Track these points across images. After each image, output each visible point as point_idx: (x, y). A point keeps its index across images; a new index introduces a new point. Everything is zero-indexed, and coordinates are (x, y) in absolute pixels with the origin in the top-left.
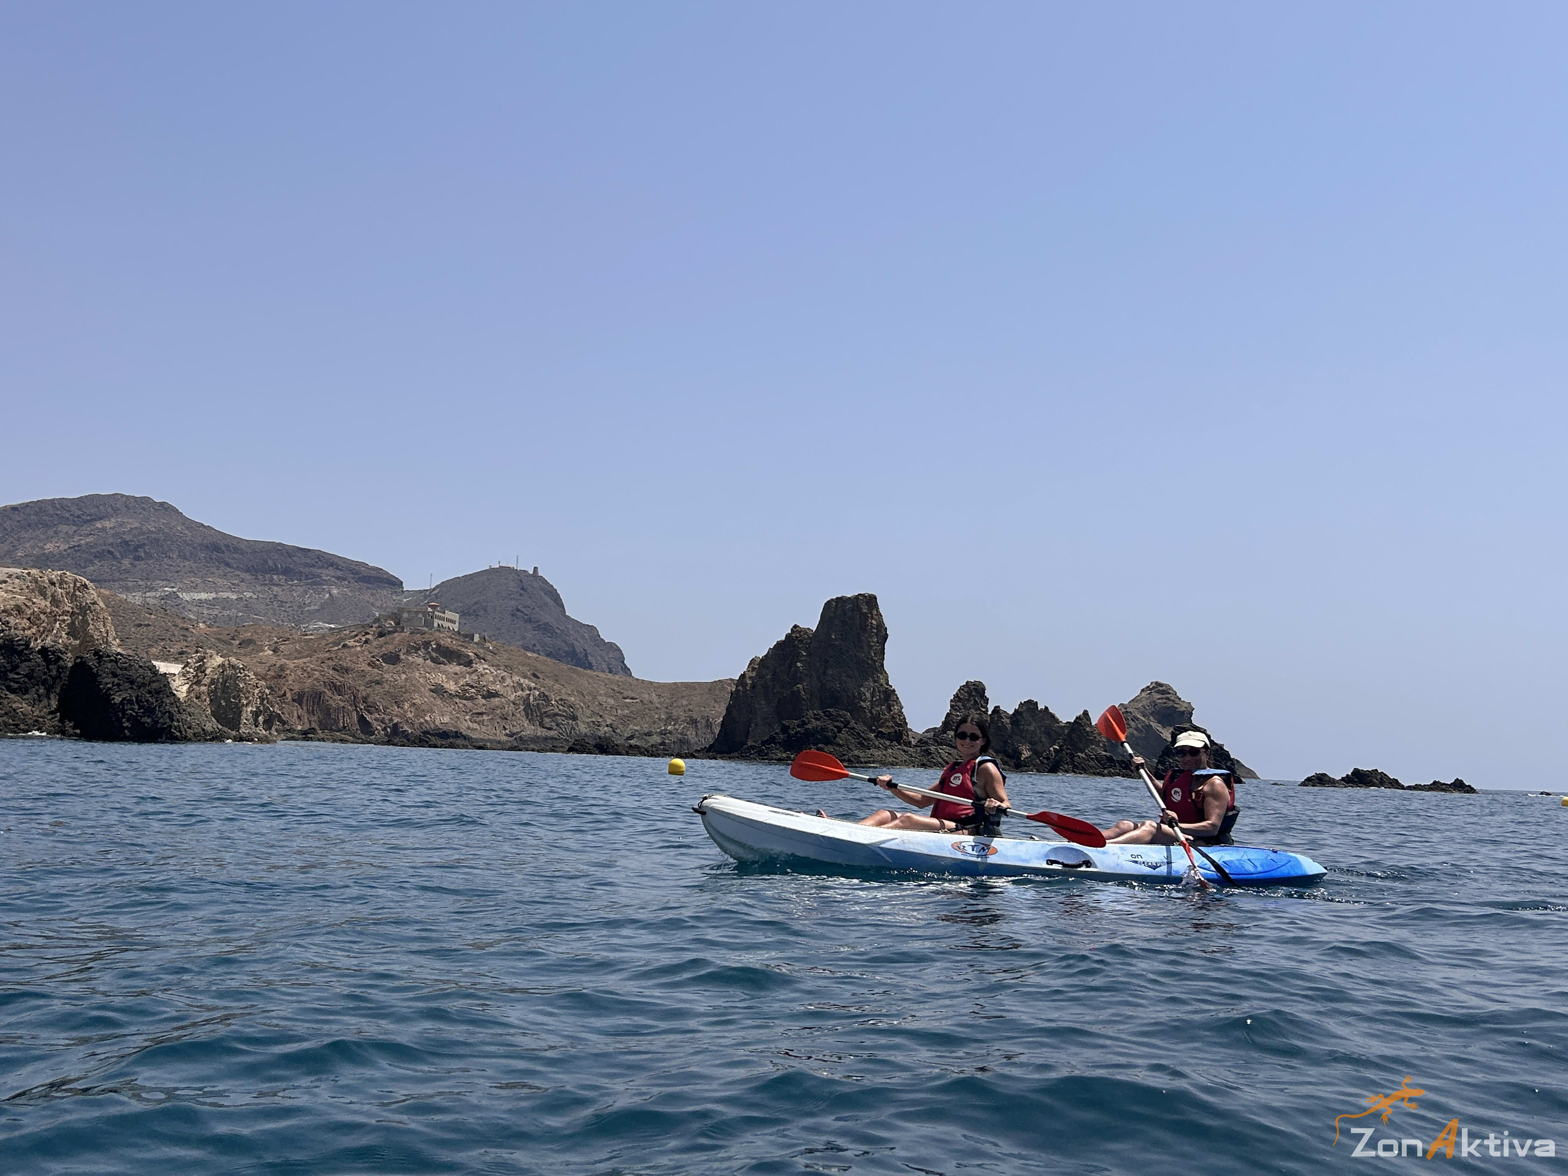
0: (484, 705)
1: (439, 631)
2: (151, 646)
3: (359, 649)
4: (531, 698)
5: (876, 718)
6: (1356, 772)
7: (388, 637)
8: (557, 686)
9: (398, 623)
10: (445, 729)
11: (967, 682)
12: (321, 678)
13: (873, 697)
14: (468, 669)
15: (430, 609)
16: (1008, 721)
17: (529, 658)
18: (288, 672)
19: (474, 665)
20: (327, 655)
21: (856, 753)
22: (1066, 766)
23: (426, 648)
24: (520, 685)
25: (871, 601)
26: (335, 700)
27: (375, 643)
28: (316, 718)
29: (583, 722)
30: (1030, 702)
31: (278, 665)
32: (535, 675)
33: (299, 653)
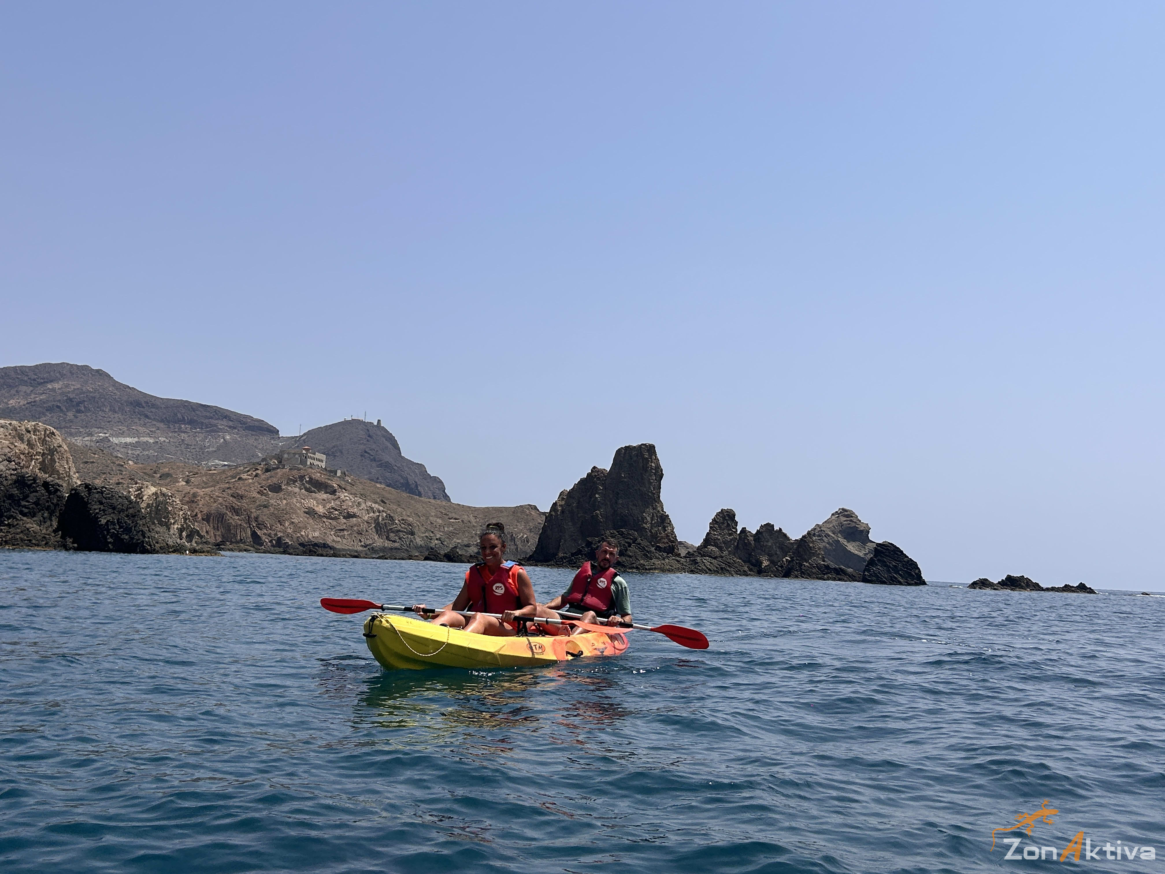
0: (345, 523)
1: (311, 468)
2: (95, 478)
3: (250, 481)
4: (380, 518)
5: (654, 536)
6: (1009, 578)
7: (273, 473)
8: (399, 510)
9: (280, 462)
10: (316, 541)
11: (722, 510)
12: (224, 503)
13: (652, 520)
14: (333, 497)
15: (304, 452)
16: (752, 538)
17: (378, 488)
18: (199, 498)
19: (337, 494)
20: (227, 485)
21: (642, 562)
22: (796, 573)
23: (301, 480)
24: (372, 508)
25: (651, 449)
26: (234, 519)
27: (263, 477)
28: (219, 533)
29: (419, 536)
30: (768, 525)
31: (191, 493)
32: (383, 502)
33: (206, 483)
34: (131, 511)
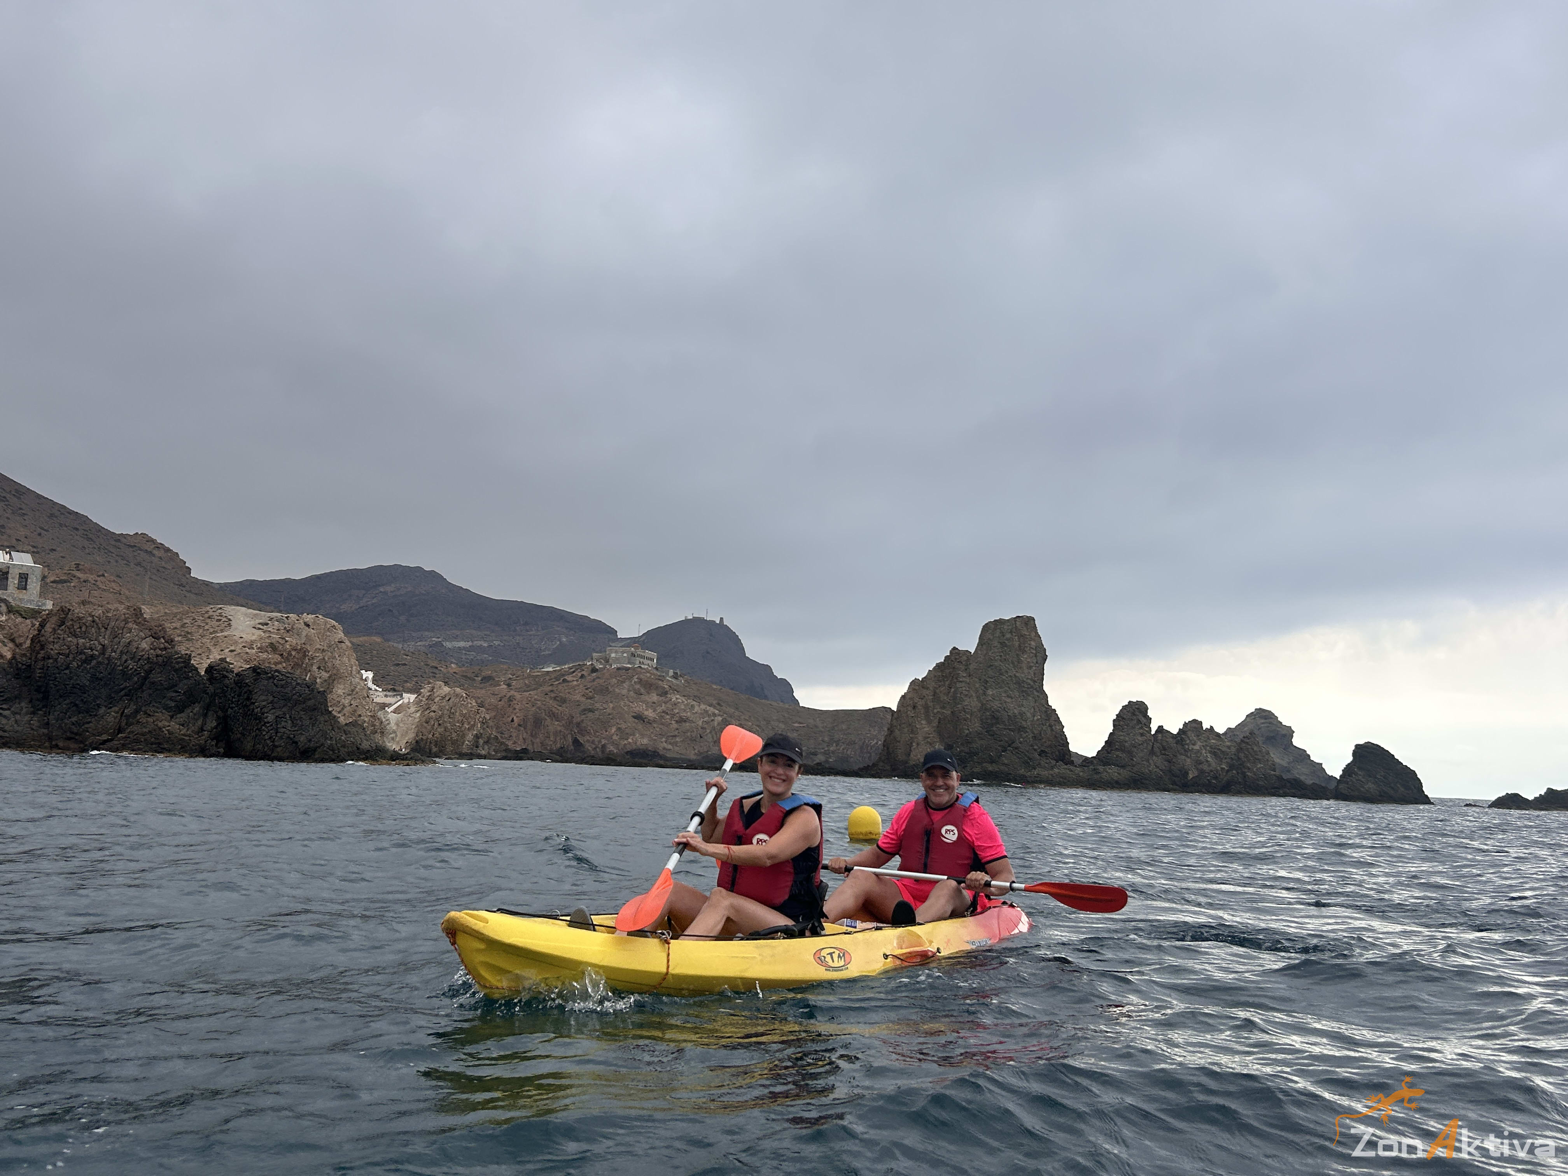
0: (677, 729)
1: (640, 667)
2: (406, 682)
3: (575, 683)
4: (716, 723)
5: (1038, 738)
8: (737, 713)
9: (606, 661)
10: (645, 750)
11: (1130, 702)
12: (543, 707)
13: (1033, 716)
14: (664, 699)
15: (632, 649)
16: (1172, 740)
17: (715, 690)
19: (669, 696)
20: (550, 688)
21: (1022, 772)
23: (630, 681)
24: (706, 711)
25: (1029, 622)
26: (553, 725)
27: (589, 678)
28: (537, 740)
30: (1195, 721)
31: (508, 696)
32: (719, 704)
33: (529, 686)
34: (310, 703)
